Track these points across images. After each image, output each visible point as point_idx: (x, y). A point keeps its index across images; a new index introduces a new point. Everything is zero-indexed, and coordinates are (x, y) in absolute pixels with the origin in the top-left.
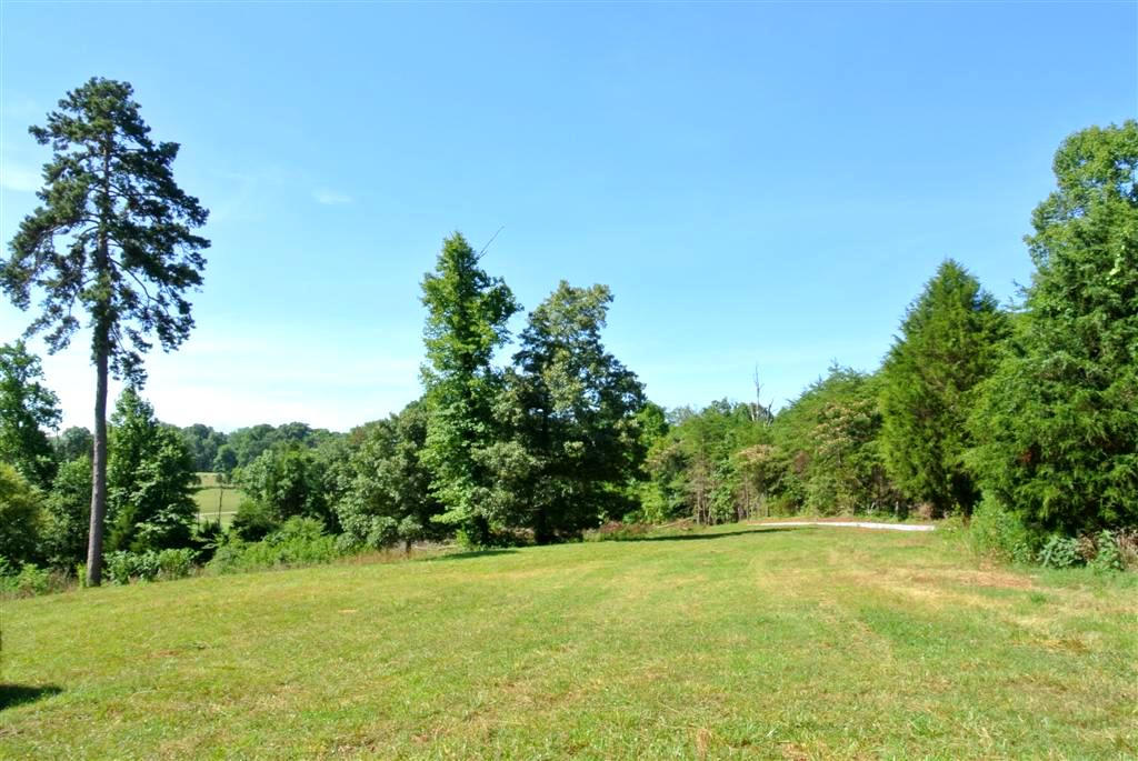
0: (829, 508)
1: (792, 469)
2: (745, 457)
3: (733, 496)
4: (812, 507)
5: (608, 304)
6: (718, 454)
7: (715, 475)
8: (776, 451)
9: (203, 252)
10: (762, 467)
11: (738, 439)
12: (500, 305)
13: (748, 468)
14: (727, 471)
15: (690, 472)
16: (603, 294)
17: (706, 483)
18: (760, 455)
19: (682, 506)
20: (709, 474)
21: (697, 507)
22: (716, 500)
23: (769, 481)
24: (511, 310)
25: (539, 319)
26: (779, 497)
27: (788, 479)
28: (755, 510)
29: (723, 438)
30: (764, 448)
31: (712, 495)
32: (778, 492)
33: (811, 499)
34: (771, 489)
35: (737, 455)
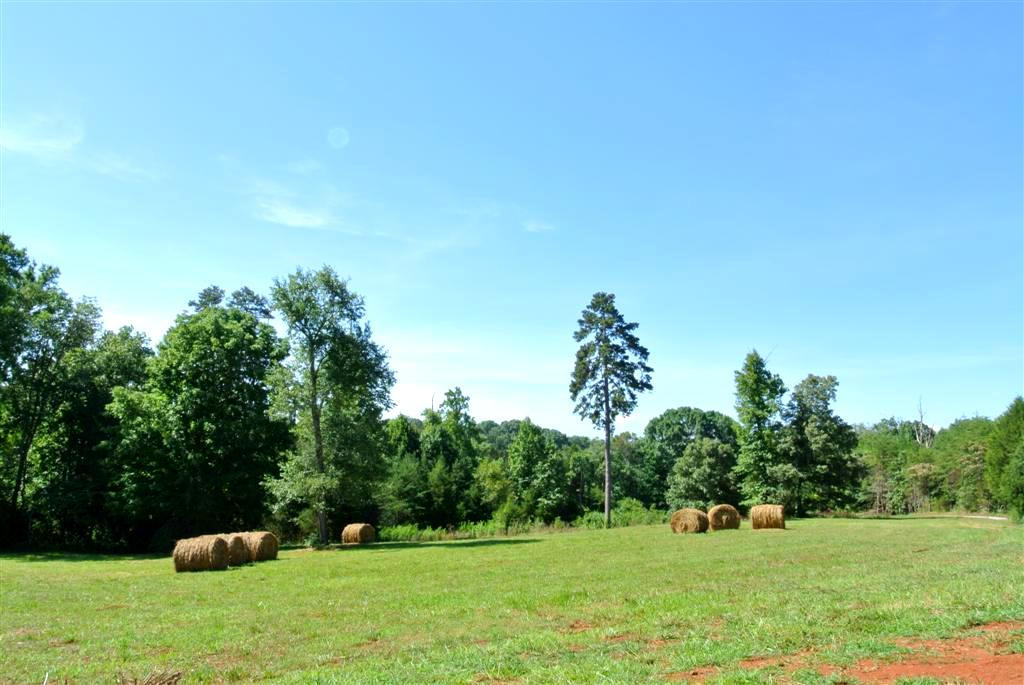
0: (972, 507)
1: (947, 480)
2: (914, 471)
3: (904, 497)
4: (962, 507)
5: (836, 387)
6: (892, 467)
7: (891, 481)
8: (935, 468)
9: (650, 374)
10: (926, 478)
11: (908, 458)
12: (776, 388)
13: (916, 478)
14: (901, 479)
15: (871, 478)
16: (833, 381)
17: (883, 486)
18: (924, 471)
19: (865, 502)
20: (886, 481)
21: (877, 503)
22: (891, 499)
23: (930, 487)
24: (783, 391)
25: (797, 397)
26: (938, 499)
27: (945, 487)
28: (921, 506)
29: (896, 456)
30: (927, 465)
31: (889, 495)
32: (938, 495)
33: (960, 501)
34: (933, 493)
35: (909, 469)
